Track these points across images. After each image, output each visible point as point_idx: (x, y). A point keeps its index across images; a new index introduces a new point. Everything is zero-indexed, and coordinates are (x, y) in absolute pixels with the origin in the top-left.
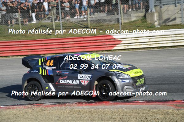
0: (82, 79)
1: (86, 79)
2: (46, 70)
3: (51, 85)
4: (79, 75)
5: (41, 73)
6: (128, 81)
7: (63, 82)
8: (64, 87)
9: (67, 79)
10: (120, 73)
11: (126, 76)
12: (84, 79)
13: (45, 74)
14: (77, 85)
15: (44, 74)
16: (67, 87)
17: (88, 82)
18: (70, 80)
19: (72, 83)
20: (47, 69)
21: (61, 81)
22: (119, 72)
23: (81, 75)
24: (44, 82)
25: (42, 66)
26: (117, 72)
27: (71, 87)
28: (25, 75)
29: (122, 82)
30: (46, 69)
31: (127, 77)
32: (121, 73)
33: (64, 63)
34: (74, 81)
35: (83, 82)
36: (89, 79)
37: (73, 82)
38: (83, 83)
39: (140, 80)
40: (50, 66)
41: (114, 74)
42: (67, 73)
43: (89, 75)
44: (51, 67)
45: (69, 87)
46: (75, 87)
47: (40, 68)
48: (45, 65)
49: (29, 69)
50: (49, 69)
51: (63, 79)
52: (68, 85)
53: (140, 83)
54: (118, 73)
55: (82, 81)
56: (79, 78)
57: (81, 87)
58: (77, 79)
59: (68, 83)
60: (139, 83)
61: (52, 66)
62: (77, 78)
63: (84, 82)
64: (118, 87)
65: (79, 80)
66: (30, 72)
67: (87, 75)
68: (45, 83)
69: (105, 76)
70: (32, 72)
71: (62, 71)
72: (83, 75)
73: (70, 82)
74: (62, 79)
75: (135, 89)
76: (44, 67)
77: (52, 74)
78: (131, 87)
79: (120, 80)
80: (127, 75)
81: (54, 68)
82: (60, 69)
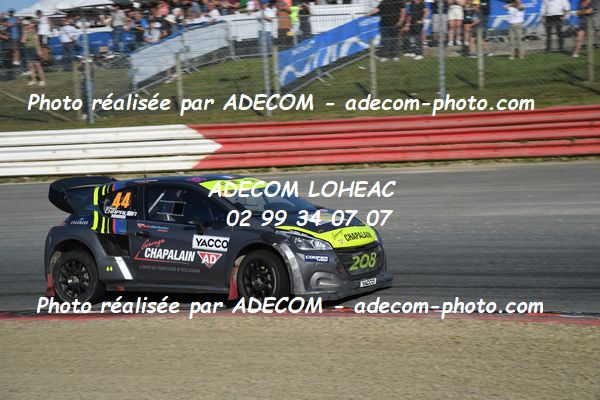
0: (204, 247)
1: (214, 248)
2: (111, 220)
3: (120, 261)
4: (196, 237)
5: (95, 227)
6: (324, 259)
7: (153, 253)
8: (154, 268)
9: (163, 247)
10: (303, 235)
11: (319, 246)
12: (208, 248)
13: (106, 230)
14: (189, 264)
15: (103, 232)
16: (163, 268)
17: (217, 256)
18: (172, 251)
19: (175, 259)
20: (113, 216)
21: (149, 252)
22: (301, 232)
23: (199, 237)
24: (103, 251)
25: (101, 207)
26: (296, 233)
27: (174, 269)
28: (55, 231)
29: (306, 260)
30: (110, 215)
31: (324, 247)
32: (306, 236)
33: (159, 202)
34: (183, 252)
35: (206, 256)
36: (221, 249)
37: (178, 256)
38: (205, 260)
39: (360, 256)
40: (121, 208)
41: (285, 238)
42: (164, 229)
43: (222, 239)
44: (124, 212)
45: (169, 269)
46: (183, 270)
47: (96, 214)
48: (109, 204)
49: (68, 215)
50: (119, 216)
51: (153, 247)
52: (167, 263)
53: (363, 266)
54: (298, 236)
55: (203, 255)
56: (195, 245)
57: (199, 271)
58: (188, 247)
59: (166, 257)
60: (358, 265)
61: (127, 210)
62: (191, 244)
63: (209, 256)
64: (294, 274)
65: (196, 250)
66: (68, 221)
67: (215, 238)
68: (105, 254)
69: (261, 241)
70: (74, 222)
71: (152, 225)
72: (206, 238)
73: (171, 255)
74: (151, 247)
75: (345, 282)
76: (107, 209)
77: (123, 231)
78: (332, 277)
79: (302, 256)
80: (324, 241)
81: (130, 213)
82: (147, 219)
